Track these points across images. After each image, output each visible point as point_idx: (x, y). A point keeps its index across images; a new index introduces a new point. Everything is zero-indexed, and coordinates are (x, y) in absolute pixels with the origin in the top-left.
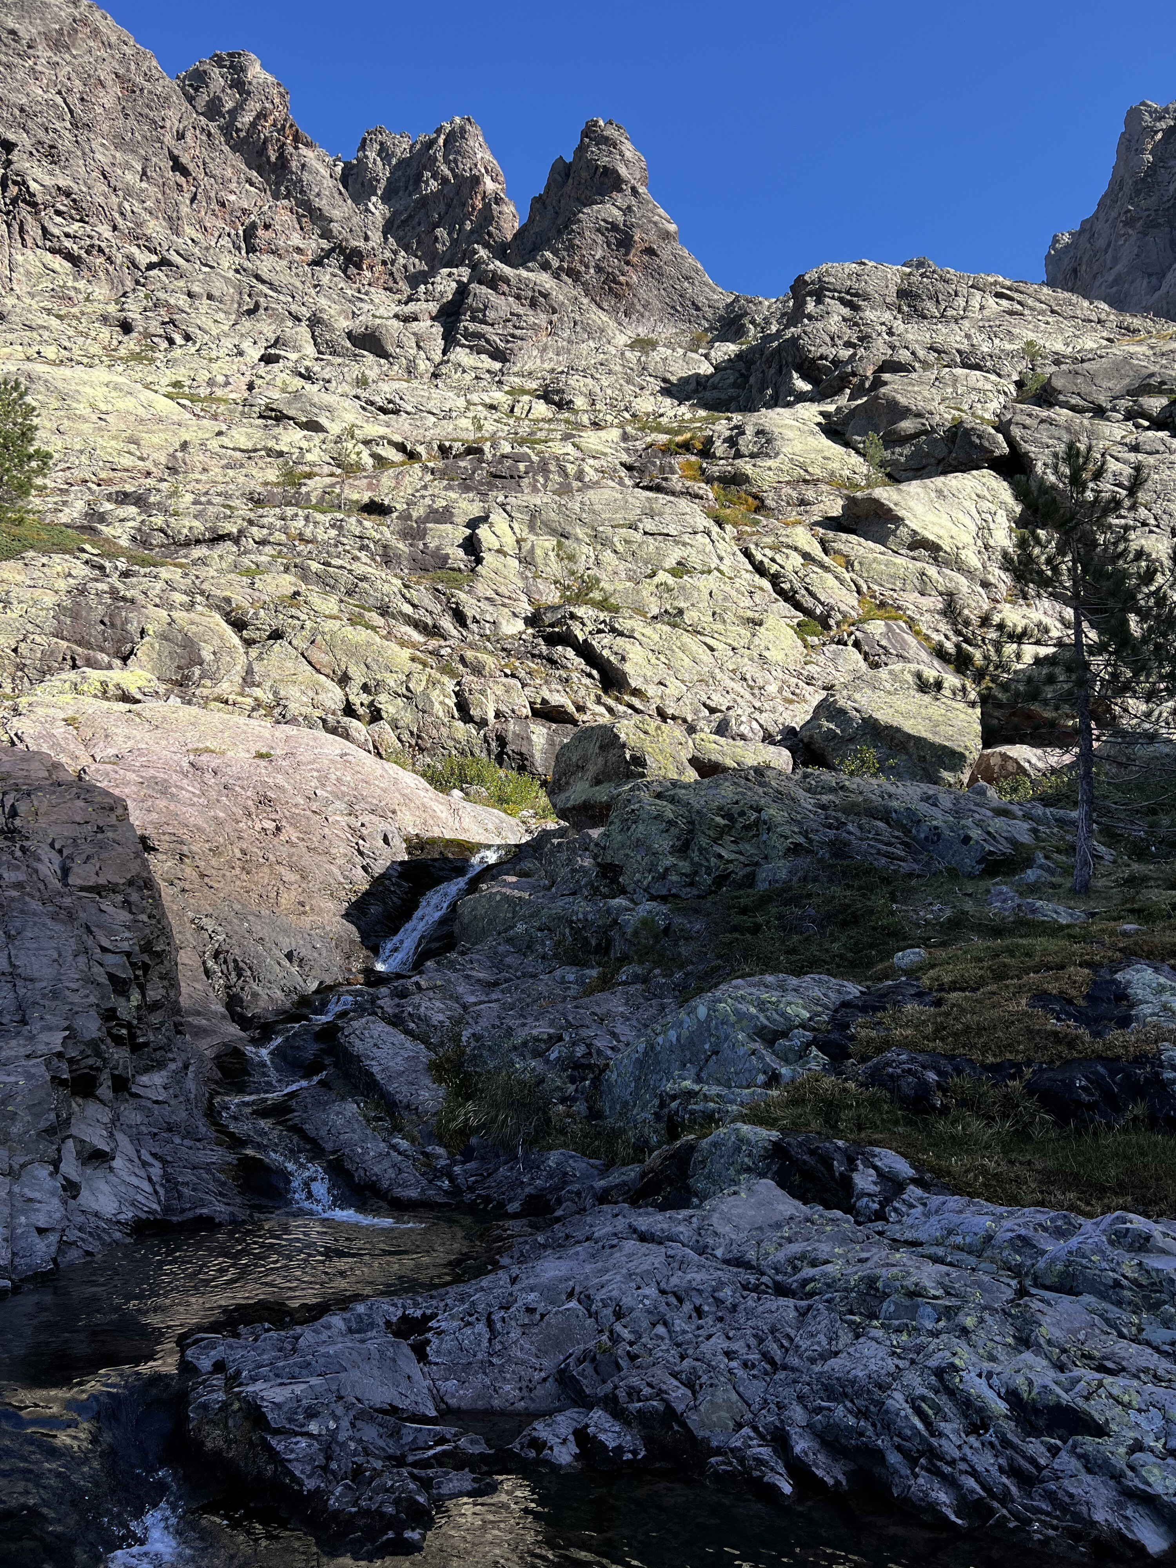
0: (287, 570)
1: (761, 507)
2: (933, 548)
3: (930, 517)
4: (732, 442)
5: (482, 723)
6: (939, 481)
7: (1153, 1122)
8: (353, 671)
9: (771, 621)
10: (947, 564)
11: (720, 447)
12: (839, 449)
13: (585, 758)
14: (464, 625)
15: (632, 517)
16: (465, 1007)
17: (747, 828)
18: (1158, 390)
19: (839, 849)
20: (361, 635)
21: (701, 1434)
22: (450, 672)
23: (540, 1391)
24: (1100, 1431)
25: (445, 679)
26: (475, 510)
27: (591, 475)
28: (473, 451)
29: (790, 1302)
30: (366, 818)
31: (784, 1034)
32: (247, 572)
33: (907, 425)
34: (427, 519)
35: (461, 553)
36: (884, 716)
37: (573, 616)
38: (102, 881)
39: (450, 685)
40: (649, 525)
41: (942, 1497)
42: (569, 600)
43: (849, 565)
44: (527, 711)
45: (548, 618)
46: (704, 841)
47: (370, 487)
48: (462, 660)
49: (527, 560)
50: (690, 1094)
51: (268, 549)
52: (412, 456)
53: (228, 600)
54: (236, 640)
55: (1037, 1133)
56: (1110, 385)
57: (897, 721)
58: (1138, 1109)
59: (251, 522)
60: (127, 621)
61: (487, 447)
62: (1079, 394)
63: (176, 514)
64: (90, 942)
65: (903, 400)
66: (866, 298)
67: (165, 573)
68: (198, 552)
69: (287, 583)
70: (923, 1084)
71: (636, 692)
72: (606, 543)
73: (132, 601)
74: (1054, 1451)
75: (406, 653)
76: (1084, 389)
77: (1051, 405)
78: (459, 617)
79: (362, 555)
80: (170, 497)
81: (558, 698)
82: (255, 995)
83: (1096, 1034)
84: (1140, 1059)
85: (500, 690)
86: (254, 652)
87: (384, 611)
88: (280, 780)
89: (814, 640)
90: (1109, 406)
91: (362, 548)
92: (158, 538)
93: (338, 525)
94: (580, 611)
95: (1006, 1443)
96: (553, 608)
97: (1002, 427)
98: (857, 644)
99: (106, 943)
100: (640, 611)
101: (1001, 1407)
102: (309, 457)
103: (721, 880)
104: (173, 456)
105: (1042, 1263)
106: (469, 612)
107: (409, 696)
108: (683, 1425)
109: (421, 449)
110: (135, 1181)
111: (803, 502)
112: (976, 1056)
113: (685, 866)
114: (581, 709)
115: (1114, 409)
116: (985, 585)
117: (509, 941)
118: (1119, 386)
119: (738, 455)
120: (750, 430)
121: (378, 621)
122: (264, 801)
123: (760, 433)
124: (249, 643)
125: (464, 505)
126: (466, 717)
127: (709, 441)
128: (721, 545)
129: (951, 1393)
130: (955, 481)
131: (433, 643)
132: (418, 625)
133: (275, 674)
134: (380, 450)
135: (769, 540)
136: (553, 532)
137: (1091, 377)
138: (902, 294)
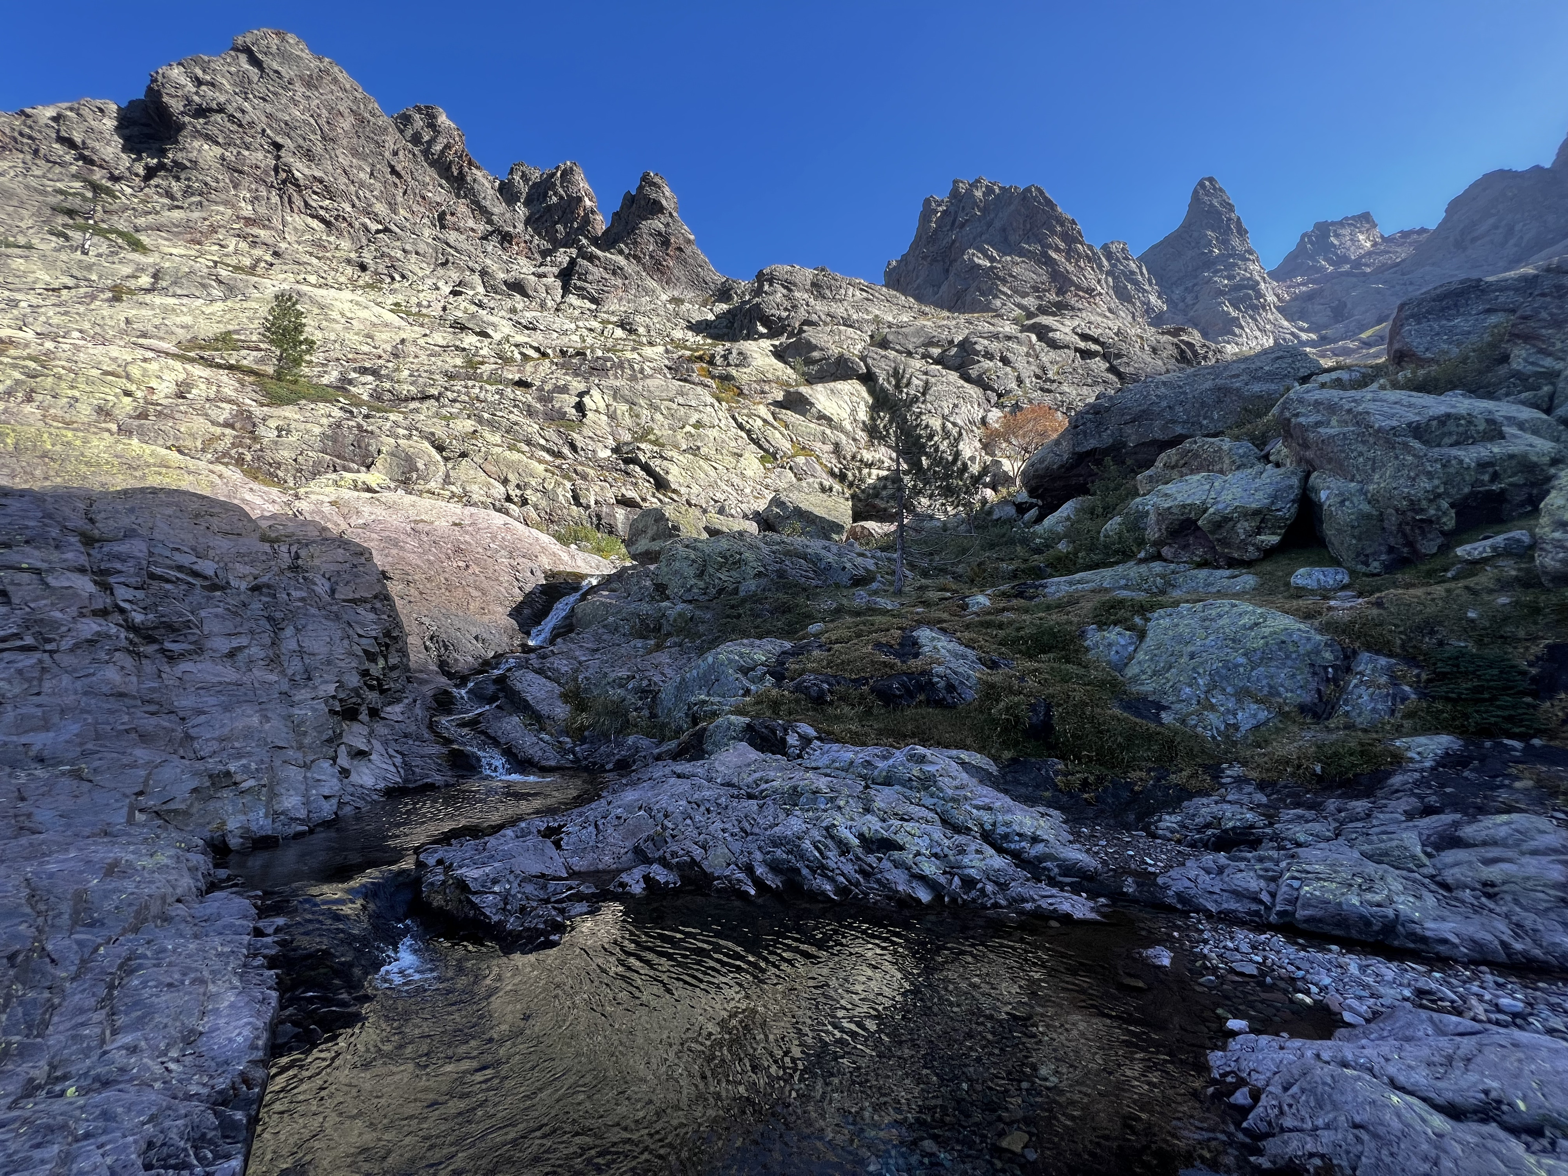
0: (469, 417)
1: (741, 393)
2: (829, 420)
3: (828, 404)
4: (725, 357)
5: (588, 507)
6: (832, 384)
7: (928, 703)
8: (511, 477)
9: (746, 455)
10: (836, 428)
11: (719, 360)
12: (780, 365)
13: (646, 527)
14: (576, 451)
15: (671, 395)
16: (580, 663)
17: (734, 563)
18: (936, 345)
19: (781, 574)
20: (515, 456)
21: (709, 871)
22: (570, 479)
23: (624, 858)
24: (901, 848)
25: (566, 482)
26: (582, 387)
27: (648, 371)
28: (580, 354)
29: (754, 802)
30: (521, 560)
31: (753, 669)
32: (445, 418)
33: (816, 354)
34: (553, 391)
35: (574, 411)
36: (804, 506)
37: (639, 448)
38: (357, 596)
39: (568, 485)
40: (681, 400)
41: (828, 887)
42: (636, 439)
43: (787, 426)
44: (613, 501)
45: (625, 449)
46: (711, 570)
47: (519, 371)
48: (575, 471)
49: (612, 416)
50: (704, 702)
51: (457, 405)
52: (544, 355)
53: (433, 434)
54: (438, 457)
55: (875, 711)
57: (811, 509)
58: (922, 697)
59: (446, 389)
60: (368, 444)
61: (588, 352)
63: (398, 382)
64: (351, 632)
65: (814, 341)
66: (795, 285)
67: (392, 417)
68: (413, 405)
69: (469, 425)
70: (821, 690)
71: (674, 491)
72: (657, 409)
73: (372, 433)
74: (880, 860)
75: (542, 467)
76: (902, 341)
77: (886, 349)
78: (573, 447)
79: (515, 410)
80: (395, 371)
81: (631, 494)
82: (456, 660)
83: (903, 662)
84: (923, 673)
85: (597, 489)
86: (450, 465)
87: (529, 443)
88: (467, 538)
89: (769, 465)
90: (914, 351)
91: (515, 406)
92: (387, 396)
93: (500, 393)
94: (643, 446)
95: (858, 858)
96: (627, 444)
97: (863, 359)
98: (791, 468)
99: (361, 632)
100: (676, 447)
101: (857, 841)
102: (481, 352)
103: (721, 591)
104: (395, 347)
105: (876, 773)
106: (579, 445)
107: (545, 492)
108: (700, 867)
109: (549, 351)
110: (385, 766)
111: (763, 392)
112: (847, 675)
113: (701, 584)
114: (644, 500)
115: (916, 353)
116: (854, 440)
117: (604, 626)
118: (919, 341)
119: (729, 365)
120: (734, 352)
121: (525, 448)
122: (458, 550)
123: (740, 353)
124: (447, 459)
125: (575, 384)
126: (578, 504)
127: (713, 356)
128: (720, 413)
129: (832, 837)
130: (840, 385)
131: (558, 462)
132: (549, 451)
133: (463, 477)
134: (524, 350)
135: (745, 411)
136: (627, 401)
137: (906, 336)
138: (813, 284)
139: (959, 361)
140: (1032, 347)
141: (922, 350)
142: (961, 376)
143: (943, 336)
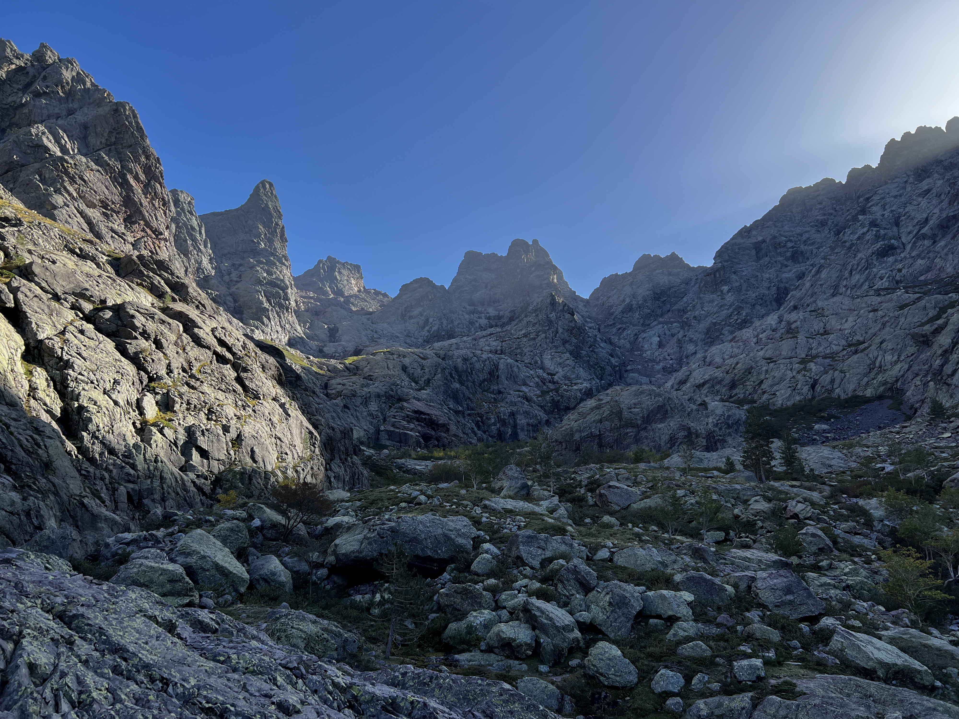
18: (88, 299)
56: (64, 283)
62: (46, 281)
90: (63, 297)
115: (65, 300)
118: (69, 287)
139: (113, 327)
140: (180, 337)
141: (71, 299)
142: (117, 348)
143: (97, 292)
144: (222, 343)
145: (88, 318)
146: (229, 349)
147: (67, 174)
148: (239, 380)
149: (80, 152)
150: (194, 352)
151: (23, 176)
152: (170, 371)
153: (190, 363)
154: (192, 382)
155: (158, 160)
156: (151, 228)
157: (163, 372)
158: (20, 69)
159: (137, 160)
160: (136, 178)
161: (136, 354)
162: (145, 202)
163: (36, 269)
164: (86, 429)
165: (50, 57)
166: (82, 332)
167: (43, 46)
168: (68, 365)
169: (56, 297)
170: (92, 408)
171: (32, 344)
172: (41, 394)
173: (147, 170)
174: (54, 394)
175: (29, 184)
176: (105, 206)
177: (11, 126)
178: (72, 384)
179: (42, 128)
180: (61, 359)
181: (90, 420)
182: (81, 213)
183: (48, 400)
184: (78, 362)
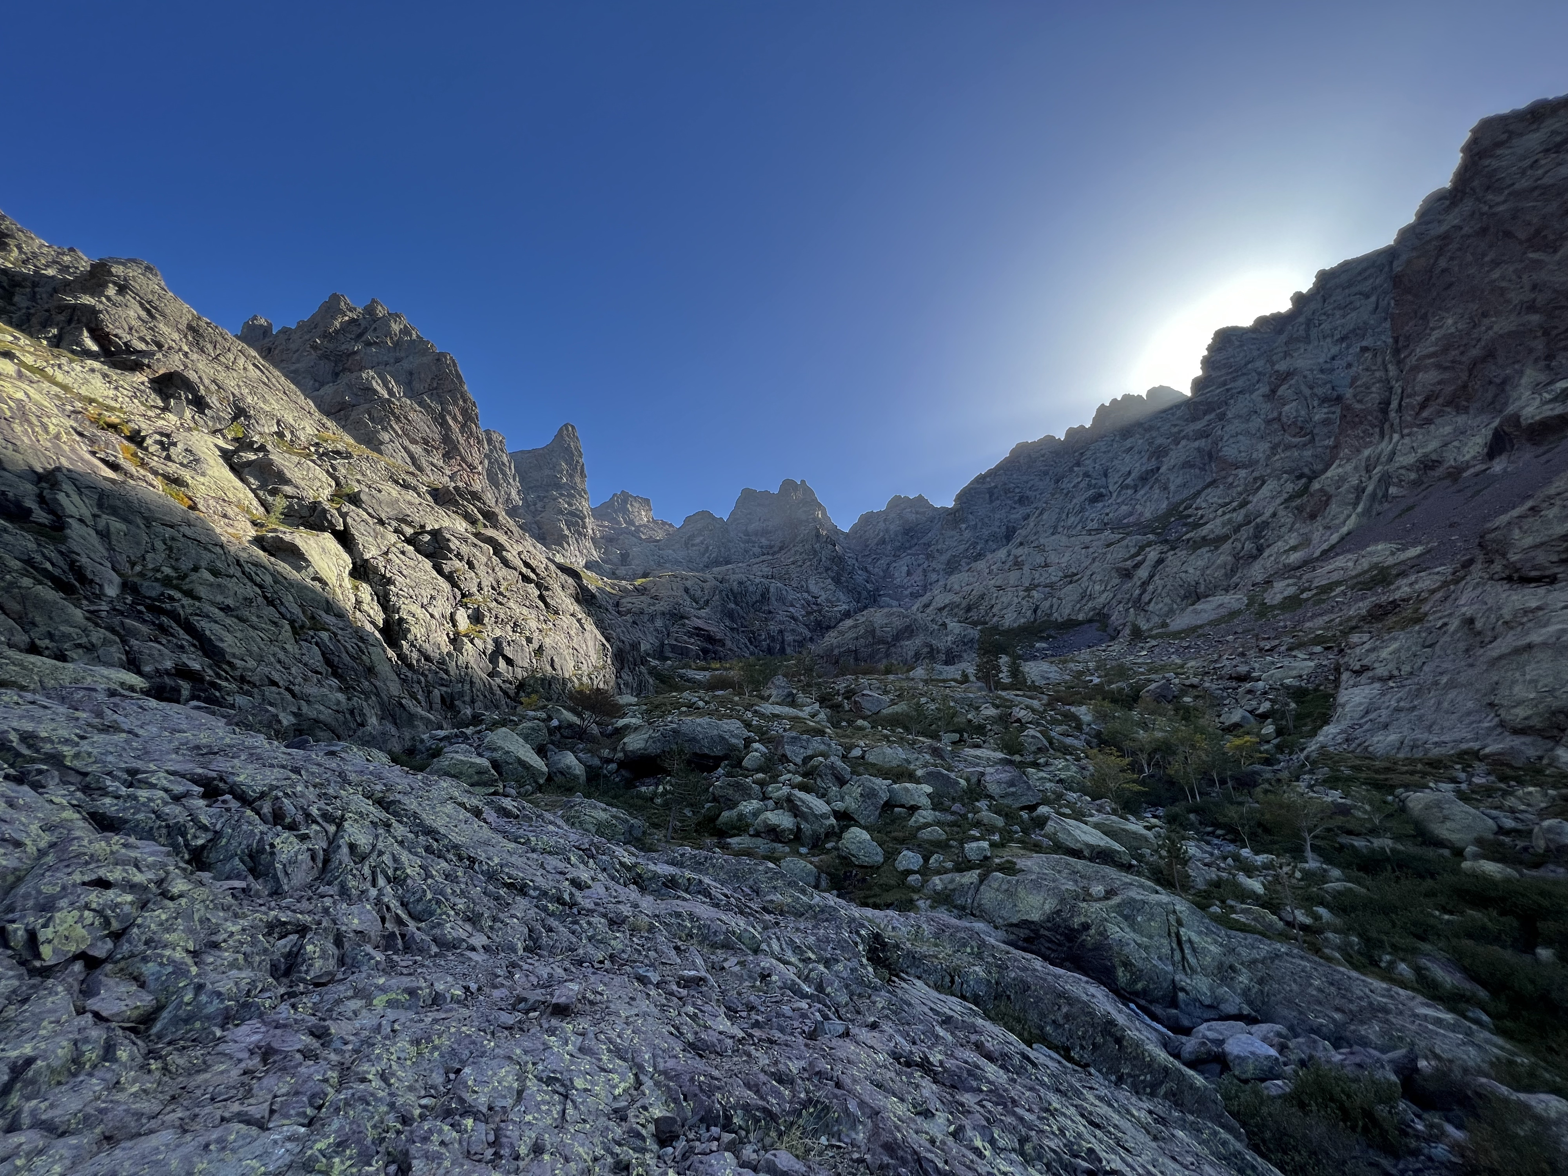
1: (193, 507)
2: (324, 583)
3: (321, 564)
4: (162, 446)
5: (149, 676)
6: (321, 540)
8: (38, 620)
11: (151, 445)
12: (238, 483)
14: (83, 584)
18: (410, 524)
20: (49, 594)
22: (117, 634)
33: (288, 490)
35: (40, 510)
37: (171, 597)
40: (187, 531)
44: (174, 671)
45: (146, 592)
49: (104, 535)
56: (388, 510)
62: (373, 508)
65: (288, 475)
72: (158, 535)
76: (375, 506)
77: (357, 506)
78: (80, 577)
81: (194, 665)
85: (155, 653)
90: (387, 521)
94: (174, 595)
97: (342, 515)
106: (88, 575)
111: (225, 515)
115: (389, 524)
118: (392, 513)
119: (170, 459)
120: (179, 444)
123: (188, 451)
127: (137, 434)
137: (380, 502)
139: (431, 549)
140: (490, 559)
141: (394, 524)
142: (434, 567)
143: (417, 518)
144: (527, 565)
145: (408, 541)
146: (533, 570)
147: (393, 414)
148: (541, 597)
149: (405, 395)
150: (502, 572)
151: (354, 415)
152: (480, 588)
153: (498, 582)
154: (500, 599)
155: (474, 404)
156: (466, 463)
157: (474, 590)
158: (352, 321)
159: (455, 403)
160: (454, 418)
161: (451, 573)
162: (462, 441)
163: (363, 497)
164: (405, 639)
165: (380, 312)
166: (403, 553)
167: (373, 301)
168: (390, 581)
169: (381, 522)
170: (411, 620)
171: (359, 562)
172: (365, 607)
173: (465, 412)
174: (377, 607)
175: (359, 422)
176: (426, 443)
177: (344, 370)
178: (393, 599)
179: (371, 373)
180: (384, 576)
181: (409, 630)
182: (405, 448)
183: (372, 612)
184: (399, 579)
